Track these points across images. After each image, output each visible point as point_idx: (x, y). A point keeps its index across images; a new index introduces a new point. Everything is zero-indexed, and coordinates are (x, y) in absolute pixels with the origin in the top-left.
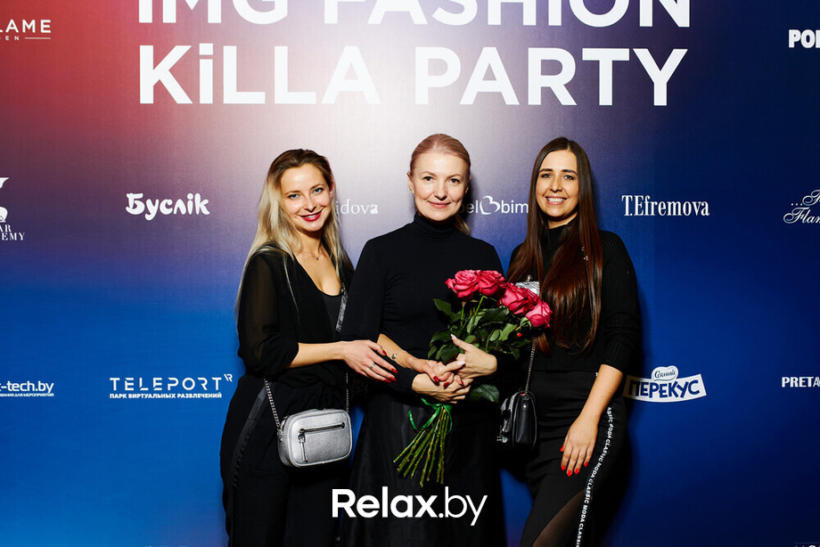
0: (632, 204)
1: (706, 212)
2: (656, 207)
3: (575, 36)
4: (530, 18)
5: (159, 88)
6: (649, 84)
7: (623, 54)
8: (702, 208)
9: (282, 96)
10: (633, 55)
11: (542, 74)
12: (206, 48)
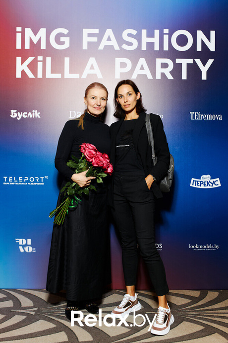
0: (194, 115)
1: (221, 119)
2: (203, 117)
3: (173, 54)
4: (157, 48)
5: (23, 72)
6: (200, 72)
7: (191, 61)
8: (219, 117)
9: (67, 75)
10: (194, 61)
11: (161, 68)
12: (40, 58)
